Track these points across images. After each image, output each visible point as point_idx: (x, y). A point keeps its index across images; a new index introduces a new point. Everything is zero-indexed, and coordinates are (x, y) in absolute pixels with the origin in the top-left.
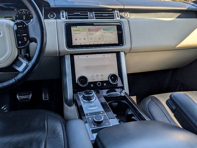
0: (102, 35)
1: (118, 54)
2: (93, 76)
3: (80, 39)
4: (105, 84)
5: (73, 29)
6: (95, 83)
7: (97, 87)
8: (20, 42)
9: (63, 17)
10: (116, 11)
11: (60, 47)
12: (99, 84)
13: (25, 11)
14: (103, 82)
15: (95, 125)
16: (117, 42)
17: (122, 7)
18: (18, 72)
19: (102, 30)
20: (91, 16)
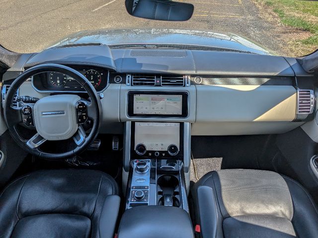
0: (166, 105)
1: (182, 124)
2: (152, 145)
3: (142, 108)
4: (164, 154)
5: (136, 97)
6: (153, 152)
7: (154, 156)
8: (80, 120)
9: (128, 82)
10: (186, 77)
11: (121, 114)
12: (157, 154)
13: (93, 71)
14: (161, 152)
15: (134, 199)
16: (181, 113)
17: (194, 72)
18: (76, 146)
19: (166, 100)
20: (158, 81)
